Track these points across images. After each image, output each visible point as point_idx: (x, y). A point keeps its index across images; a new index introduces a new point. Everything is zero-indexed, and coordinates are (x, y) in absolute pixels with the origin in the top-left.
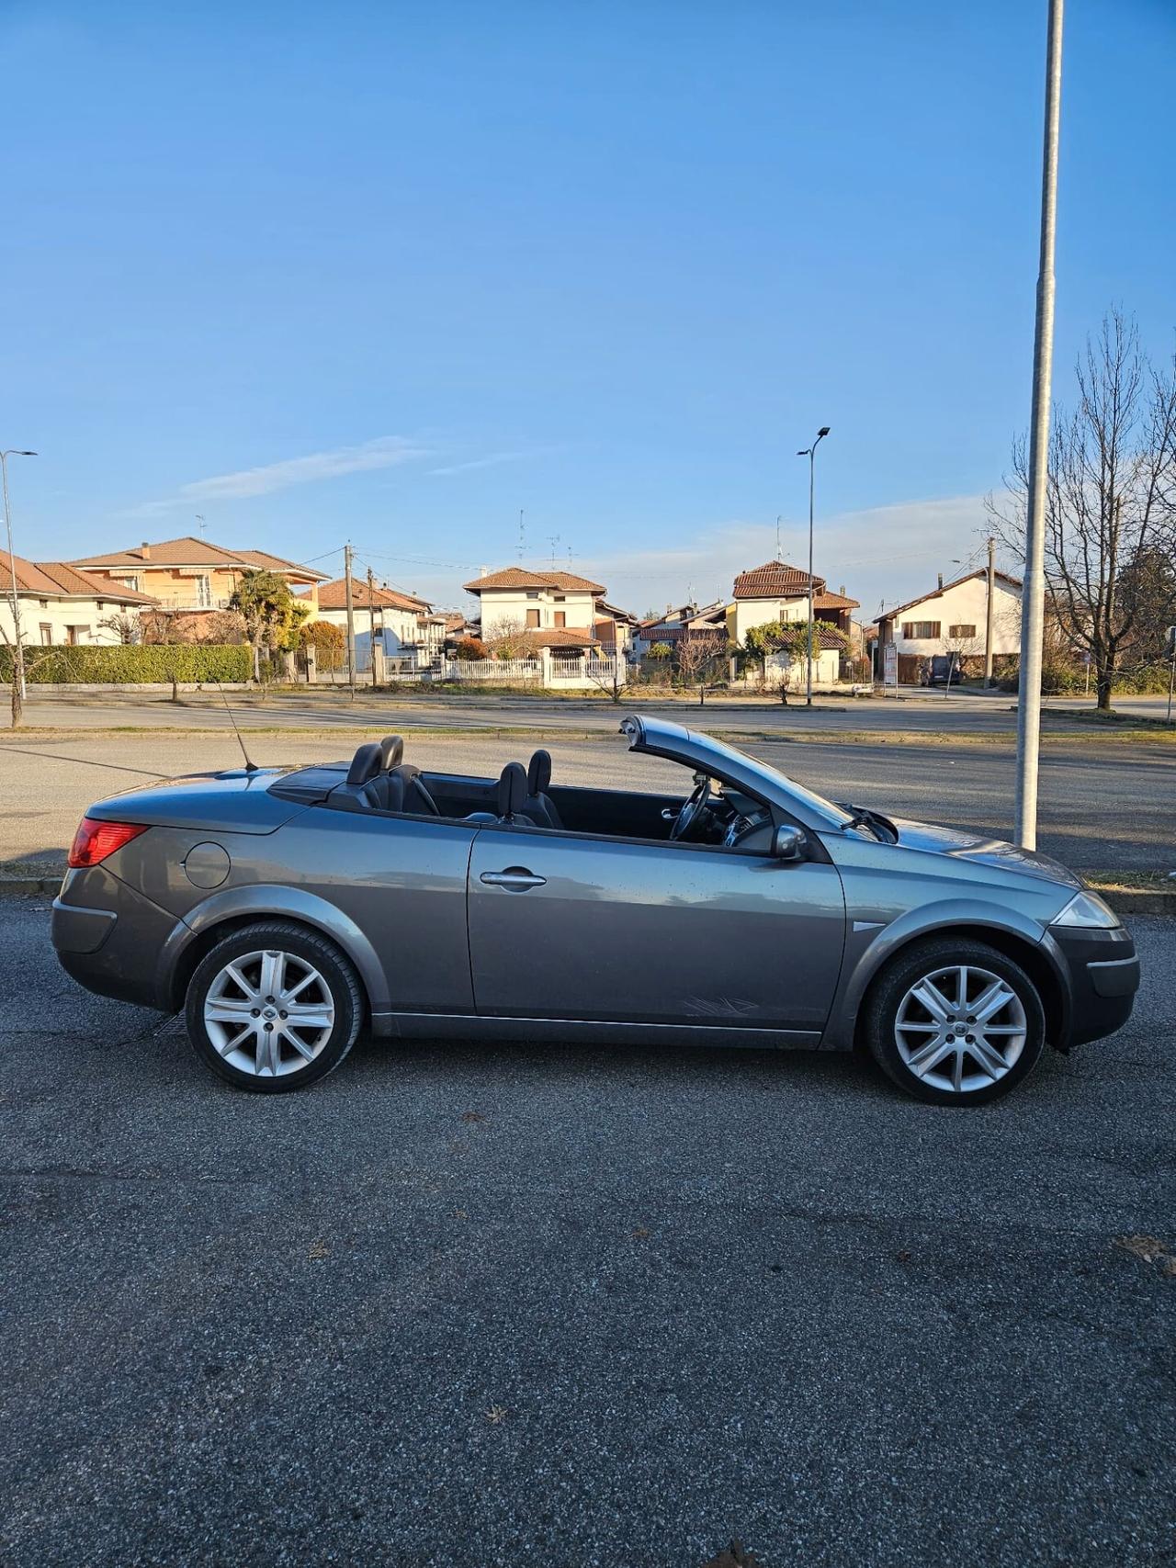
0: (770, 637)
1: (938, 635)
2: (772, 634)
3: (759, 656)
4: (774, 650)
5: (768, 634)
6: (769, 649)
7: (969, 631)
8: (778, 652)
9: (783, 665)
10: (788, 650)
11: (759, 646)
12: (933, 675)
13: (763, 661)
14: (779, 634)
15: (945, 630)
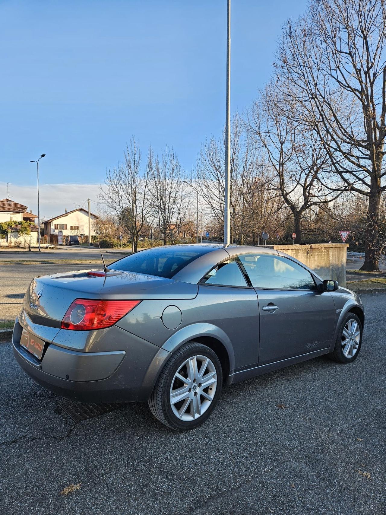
0: (9, 226)
1: (67, 229)
2: (10, 225)
3: (6, 234)
4: (12, 231)
5: (9, 225)
6: (10, 230)
7: (76, 228)
8: (13, 232)
9: (16, 237)
10: (17, 232)
11: (5, 230)
12: (70, 242)
13: (7, 236)
14: (13, 225)
15: (69, 227)
